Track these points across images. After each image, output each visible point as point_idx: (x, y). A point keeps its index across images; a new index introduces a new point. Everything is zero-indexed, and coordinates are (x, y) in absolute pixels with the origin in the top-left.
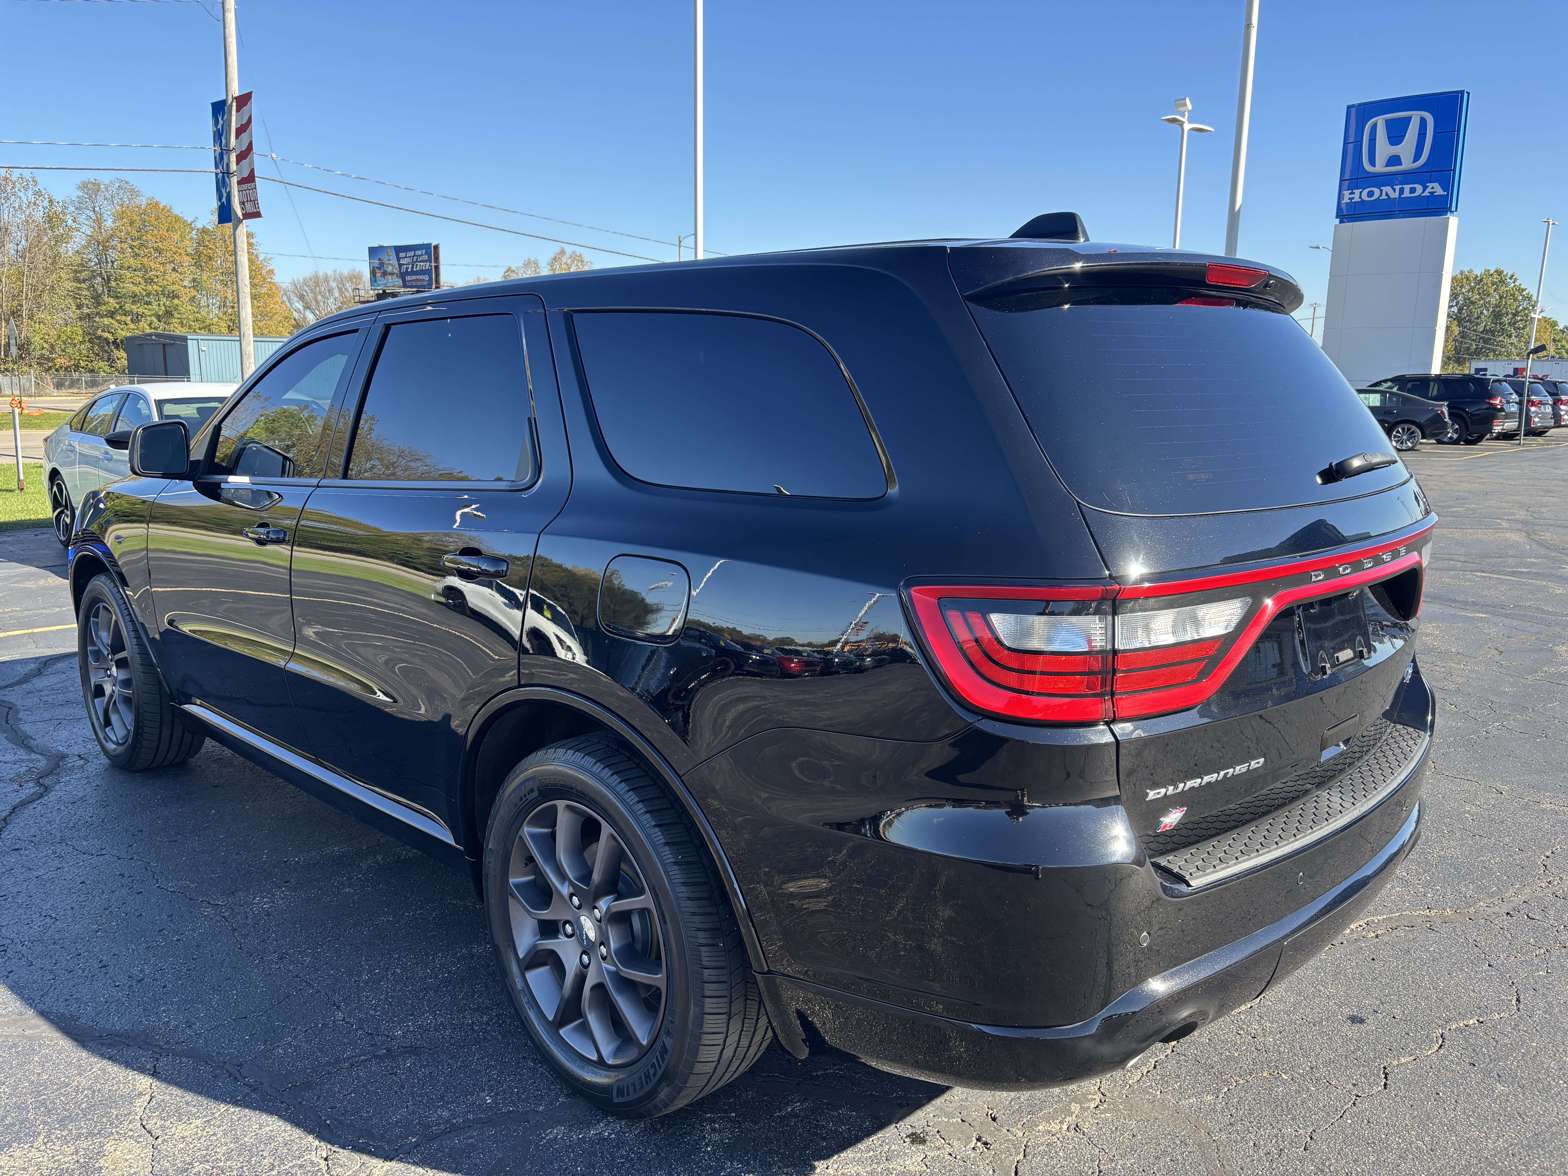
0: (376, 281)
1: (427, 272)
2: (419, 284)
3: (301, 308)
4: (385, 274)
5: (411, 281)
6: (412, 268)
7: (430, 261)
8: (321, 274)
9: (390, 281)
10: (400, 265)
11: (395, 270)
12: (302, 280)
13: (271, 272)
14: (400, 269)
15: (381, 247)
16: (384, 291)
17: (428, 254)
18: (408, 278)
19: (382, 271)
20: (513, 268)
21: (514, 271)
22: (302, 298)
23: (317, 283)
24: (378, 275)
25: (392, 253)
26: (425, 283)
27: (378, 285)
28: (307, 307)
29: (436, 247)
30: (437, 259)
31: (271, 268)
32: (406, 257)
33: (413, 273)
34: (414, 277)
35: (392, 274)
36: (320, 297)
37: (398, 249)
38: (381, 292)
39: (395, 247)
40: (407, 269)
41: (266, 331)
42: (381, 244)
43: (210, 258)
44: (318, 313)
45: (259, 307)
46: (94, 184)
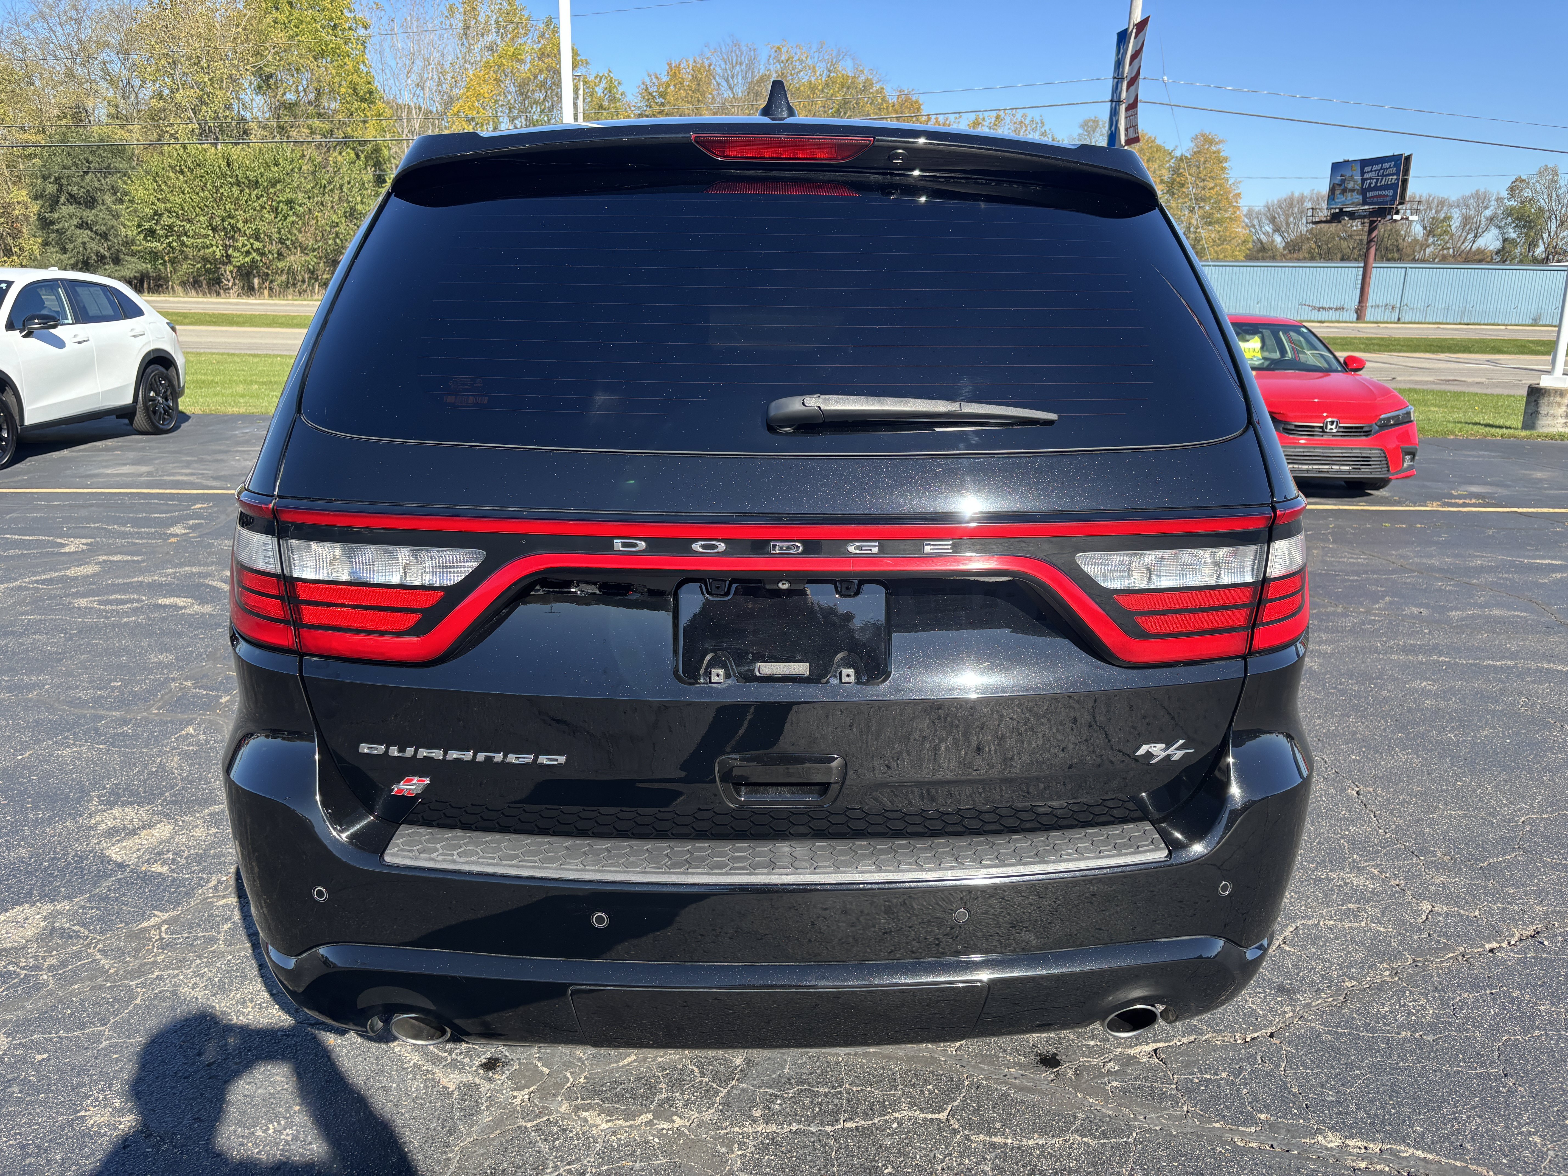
0: (1333, 199)
1: (1393, 187)
2: (1381, 200)
3: (1270, 231)
4: (1344, 191)
5: (1373, 197)
6: (1376, 183)
7: (1397, 174)
8: (1296, 194)
9: (1349, 198)
10: (1363, 181)
11: (1356, 186)
12: (1276, 202)
13: (1238, 195)
14: (1363, 185)
15: (1346, 162)
16: (1341, 210)
17: (1398, 166)
18: (1370, 194)
19: (1342, 187)
20: (1524, 177)
21: (1524, 181)
22: (1273, 220)
23: (1291, 205)
24: (1338, 192)
25: (1357, 168)
26: (1388, 199)
27: (1336, 203)
28: (1277, 230)
29: (1408, 159)
30: (1406, 171)
31: (1238, 191)
32: (1371, 171)
33: (1376, 188)
34: (1376, 193)
35: (1353, 190)
36: (1291, 219)
37: (1364, 163)
38: (1337, 211)
39: (1361, 160)
40: (1370, 184)
41: (1221, 256)
42: (1347, 159)
43: (1182, 185)
44: (1286, 235)
45: (1219, 231)
46: (1094, 121)
